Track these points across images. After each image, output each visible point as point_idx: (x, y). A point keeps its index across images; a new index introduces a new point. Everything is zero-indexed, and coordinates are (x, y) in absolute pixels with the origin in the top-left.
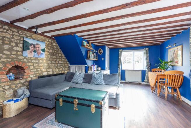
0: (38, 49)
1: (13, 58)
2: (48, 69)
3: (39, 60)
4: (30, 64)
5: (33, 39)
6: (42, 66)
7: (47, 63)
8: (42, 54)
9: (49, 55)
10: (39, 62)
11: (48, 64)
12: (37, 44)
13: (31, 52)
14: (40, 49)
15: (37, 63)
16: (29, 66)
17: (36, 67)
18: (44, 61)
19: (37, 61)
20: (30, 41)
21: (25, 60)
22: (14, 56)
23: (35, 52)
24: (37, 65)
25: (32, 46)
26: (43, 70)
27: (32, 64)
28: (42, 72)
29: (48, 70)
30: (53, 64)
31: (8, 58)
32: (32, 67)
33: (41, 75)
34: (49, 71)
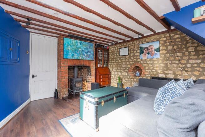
0: (151, 50)
1: (135, 61)
2: (166, 70)
3: (154, 61)
4: (145, 65)
5: (147, 42)
6: (157, 67)
7: (164, 64)
8: (156, 54)
9: (166, 53)
10: (153, 62)
11: (166, 64)
12: (150, 46)
13: (145, 55)
14: (153, 50)
15: (151, 64)
16: (145, 67)
17: (151, 68)
18: (160, 62)
19: (152, 62)
21: (142, 62)
23: (148, 53)
24: (151, 65)
25: (146, 49)
26: (159, 71)
27: (147, 65)
28: (158, 73)
29: (165, 72)
30: (175, 65)
31: (133, 61)
32: (147, 68)
33: (157, 76)
34: (168, 74)
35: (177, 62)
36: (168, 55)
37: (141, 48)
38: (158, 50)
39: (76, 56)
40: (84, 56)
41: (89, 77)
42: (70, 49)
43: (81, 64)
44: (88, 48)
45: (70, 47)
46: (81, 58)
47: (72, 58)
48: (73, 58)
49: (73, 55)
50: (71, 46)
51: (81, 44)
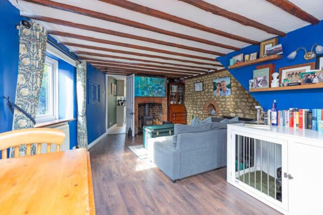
0: (223, 86)
1: (209, 98)
2: (237, 109)
3: (226, 98)
4: (218, 102)
5: (220, 78)
6: (228, 105)
7: (235, 102)
8: (228, 91)
9: (237, 90)
10: (226, 100)
12: (222, 82)
13: (218, 91)
14: (225, 86)
15: (224, 102)
16: (218, 104)
17: (224, 106)
18: (232, 100)
19: (224, 100)
20: (217, 81)
21: (215, 99)
22: (209, 97)
23: (221, 90)
24: (224, 103)
25: (219, 85)
26: (231, 110)
27: (220, 103)
28: (230, 112)
29: (236, 110)
30: (244, 104)
31: (207, 98)
32: (220, 106)
33: (229, 115)
34: (238, 113)
35: (246, 100)
36: (238, 92)
37: (214, 83)
38: (229, 86)
39: (146, 94)
40: (155, 93)
41: (161, 115)
42: (139, 87)
43: (152, 101)
44: (159, 84)
45: (139, 84)
46: (151, 95)
47: (141, 95)
48: (143, 96)
49: (143, 93)
50: (141, 84)
51: (151, 80)
